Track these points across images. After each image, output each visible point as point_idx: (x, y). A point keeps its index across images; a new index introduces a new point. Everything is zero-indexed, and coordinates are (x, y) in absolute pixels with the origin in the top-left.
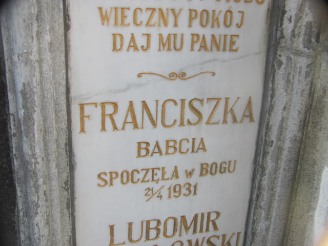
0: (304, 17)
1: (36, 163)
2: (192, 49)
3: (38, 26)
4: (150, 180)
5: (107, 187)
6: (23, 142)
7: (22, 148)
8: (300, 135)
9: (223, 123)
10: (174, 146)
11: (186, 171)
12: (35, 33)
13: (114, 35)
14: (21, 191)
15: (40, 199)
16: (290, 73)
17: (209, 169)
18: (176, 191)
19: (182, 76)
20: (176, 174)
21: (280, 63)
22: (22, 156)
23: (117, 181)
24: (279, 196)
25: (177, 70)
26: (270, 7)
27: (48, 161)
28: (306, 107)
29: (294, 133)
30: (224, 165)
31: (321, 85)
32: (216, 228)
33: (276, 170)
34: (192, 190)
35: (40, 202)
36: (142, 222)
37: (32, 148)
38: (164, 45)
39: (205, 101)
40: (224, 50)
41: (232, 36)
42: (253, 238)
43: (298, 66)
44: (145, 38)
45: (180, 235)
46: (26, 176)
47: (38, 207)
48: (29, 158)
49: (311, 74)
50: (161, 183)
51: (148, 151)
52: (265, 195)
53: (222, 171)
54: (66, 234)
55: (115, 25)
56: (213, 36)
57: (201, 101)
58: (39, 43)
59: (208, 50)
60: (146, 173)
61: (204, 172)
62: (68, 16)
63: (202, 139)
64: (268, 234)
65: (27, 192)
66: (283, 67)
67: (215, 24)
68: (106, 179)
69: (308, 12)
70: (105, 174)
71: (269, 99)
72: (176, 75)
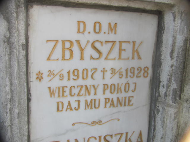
0: (172, 85)
2: (105, 107)
3: (10, 105)
12: (9, 109)
13: (58, 103)
16: (165, 117)
19: (100, 122)
21: (159, 111)
25: (96, 119)
26: (152, 78)
28: (175, 137)
31: (184, 121)
38: (88, 106)
39: (114, 135)
40: (125, 105)
41: (129, 97)
43: (169, 113)
44: (77, 103)
49: (177, 118)
55: (58, 97)
56: (118, 98)
57: (111, 136)
58: (11, 114)
59: (115, 107)
62: (30, 93)
66: (160, 113)
67: (119, 91)
69: (174, 82)
71: (152, 131)
72: (96, 122)
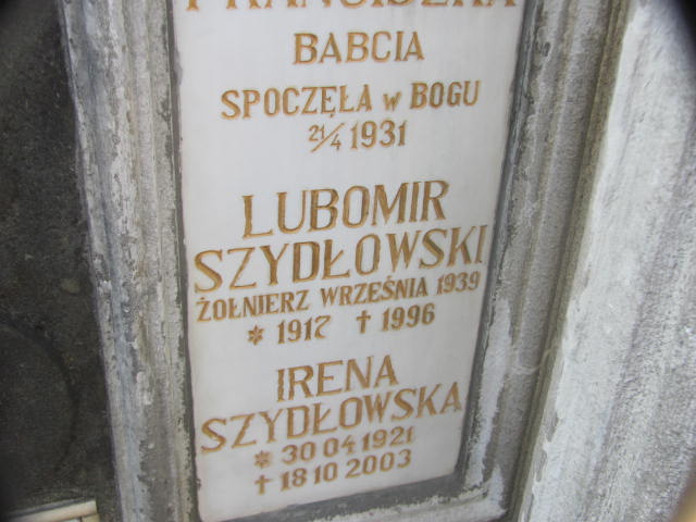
1: (112, 55)
4: (319, 111)
5: (240, 119)
6: (86, 14)
7: (83, 27)
8: (600, 29)
9: (455, 4)
10: (362, 46)
11: (386, 96)
14: (85, 113)
15: (121, 127)
17: (428, 94)
18: (366, 135)
20: (366, 102)
22: (85, 43)
23: (257, 109)
24: (558, 153)
27: (133, 54)
29: (590, 24)
30: (456, 90)
32: (440, 214)
33: (553, 101)
34: (396, 134)
35: (120, 133)
36: (304, 192)
37: (104, 25)
42: (509, 236)
45: (374, 223)
46: (93, 82)
47: (117, 142)
48: (99, 46)
50: (339, 117)
51: (314, 51)
52: (533, 149)
53: (453, 100)
54: (166, 205)
60: (312, 95)
61: (419, 102)
63: (415, 34)
64: (536, 227)
65: (96, 115)
68: (237, 104)
70: (236, 93)
